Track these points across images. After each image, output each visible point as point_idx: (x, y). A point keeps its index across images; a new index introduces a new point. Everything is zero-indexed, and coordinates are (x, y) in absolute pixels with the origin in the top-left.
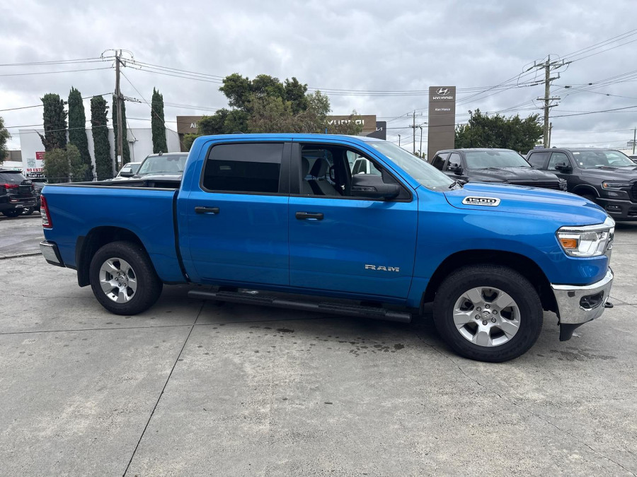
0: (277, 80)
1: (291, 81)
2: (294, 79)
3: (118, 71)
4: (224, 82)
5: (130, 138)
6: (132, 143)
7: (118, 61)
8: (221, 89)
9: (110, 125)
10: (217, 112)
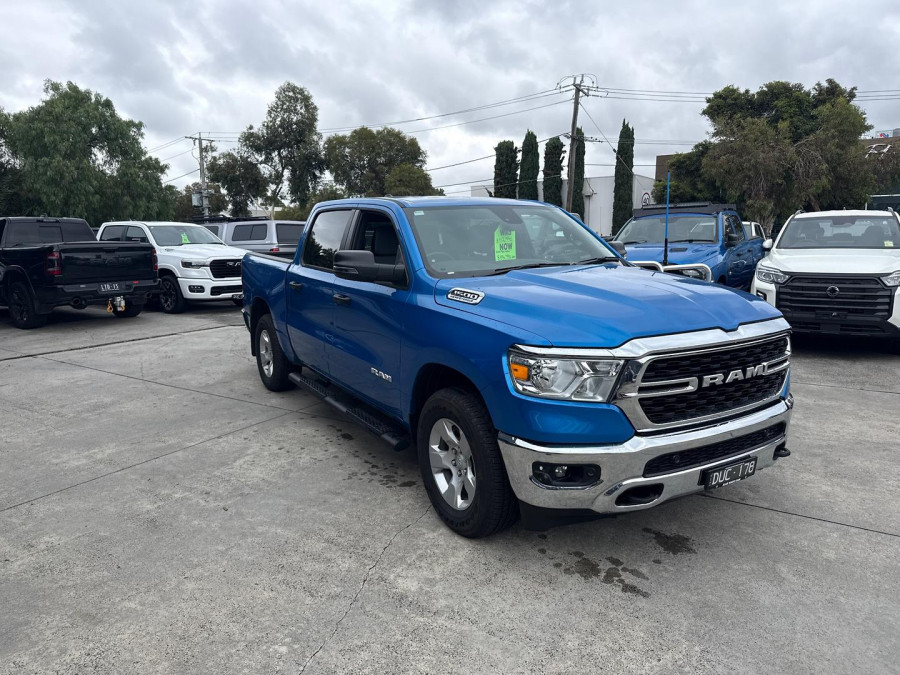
0: (799, 87)
1: (825, 84)
2: (830, 81)
3: (577, 103)
4: (708, 101)
5: (586, 191)
6: (589, 196)
7: (578, 90)
8: (704, 113)
9: (564, 175)
10: (696, 147)
